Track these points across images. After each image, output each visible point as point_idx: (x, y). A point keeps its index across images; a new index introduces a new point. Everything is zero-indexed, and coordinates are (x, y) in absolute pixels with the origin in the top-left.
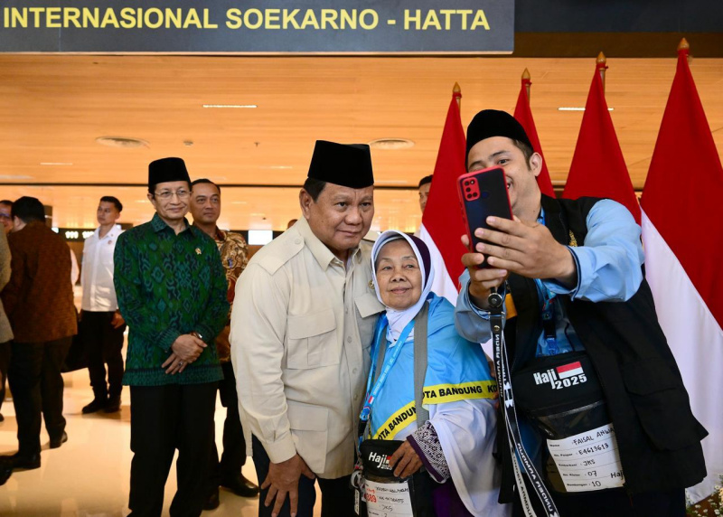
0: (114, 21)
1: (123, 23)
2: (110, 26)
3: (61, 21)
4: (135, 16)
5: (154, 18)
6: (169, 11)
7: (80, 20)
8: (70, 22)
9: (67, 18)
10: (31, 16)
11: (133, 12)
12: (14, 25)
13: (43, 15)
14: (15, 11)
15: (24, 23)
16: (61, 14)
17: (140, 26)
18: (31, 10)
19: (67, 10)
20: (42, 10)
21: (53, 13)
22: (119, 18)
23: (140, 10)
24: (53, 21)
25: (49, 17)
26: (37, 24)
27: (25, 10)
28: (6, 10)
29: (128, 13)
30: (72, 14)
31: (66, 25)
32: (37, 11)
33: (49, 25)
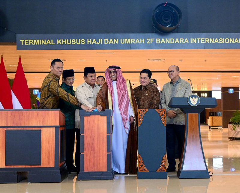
0: (217, 41)
1: (220, 42)
2: (216, 43)
3: (205, 42)
4: (223, 40)
5: (227, 41)
6: (231, 39)
7: (209, 41)
8: (207, 42)
9: (206, 41)
10: (197, 40)
11: (222, 39)
12: (193, 43)
13: (200, 40)
14: (193, 39)
15: (196, 42)
16: (205, 40)
17: (224, 43)
18: (197, 39)
19: (206, 39)
20: (200, 39)
21: (203, 40)
22: (219, 41)
23: (224, 39)
24: (203, 42)
25: (202, 41)
26: (199, 42)
27: (196, 39)
28: (191, 39)
29: (221, 40)
30: (207, 40)
31: (206, 42)
32: (199, 39)
33: (202, 42)
